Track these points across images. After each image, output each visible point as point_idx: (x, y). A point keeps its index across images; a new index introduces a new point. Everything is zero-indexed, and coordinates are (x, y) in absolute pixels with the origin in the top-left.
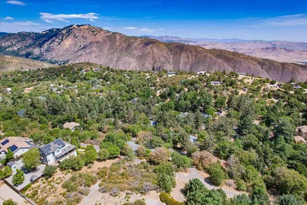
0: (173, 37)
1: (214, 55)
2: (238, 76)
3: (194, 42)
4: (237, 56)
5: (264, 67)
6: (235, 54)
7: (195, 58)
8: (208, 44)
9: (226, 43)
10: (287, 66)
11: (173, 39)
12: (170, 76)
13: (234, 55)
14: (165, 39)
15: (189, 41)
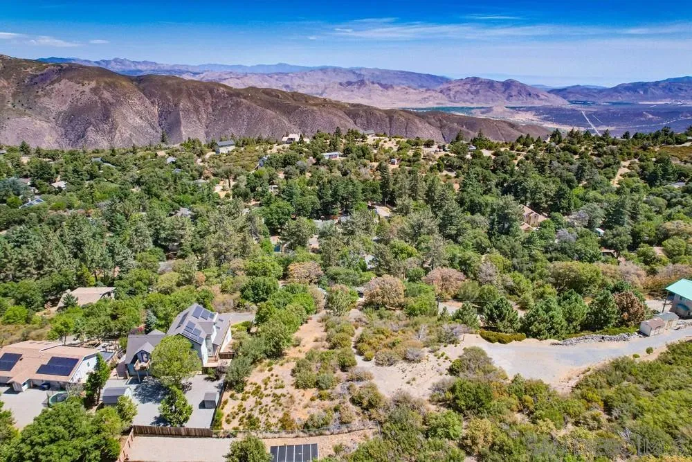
0: (139, 63)
1: (256, 102)
2: (366, 138)
3: (195, 74)
4: (304, 102)
5: (359, 120)
6: (296, 96)
7: (213, 111)
8: (227, 77)
9: (268, 75)
10: (395, 116)
11: (139, 67)
12: (223, 150)
13: (295, 100)
14: (118, 66)
15: (183, 72)
